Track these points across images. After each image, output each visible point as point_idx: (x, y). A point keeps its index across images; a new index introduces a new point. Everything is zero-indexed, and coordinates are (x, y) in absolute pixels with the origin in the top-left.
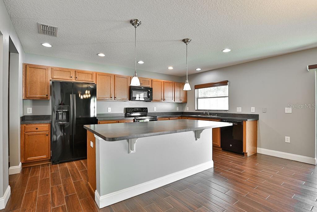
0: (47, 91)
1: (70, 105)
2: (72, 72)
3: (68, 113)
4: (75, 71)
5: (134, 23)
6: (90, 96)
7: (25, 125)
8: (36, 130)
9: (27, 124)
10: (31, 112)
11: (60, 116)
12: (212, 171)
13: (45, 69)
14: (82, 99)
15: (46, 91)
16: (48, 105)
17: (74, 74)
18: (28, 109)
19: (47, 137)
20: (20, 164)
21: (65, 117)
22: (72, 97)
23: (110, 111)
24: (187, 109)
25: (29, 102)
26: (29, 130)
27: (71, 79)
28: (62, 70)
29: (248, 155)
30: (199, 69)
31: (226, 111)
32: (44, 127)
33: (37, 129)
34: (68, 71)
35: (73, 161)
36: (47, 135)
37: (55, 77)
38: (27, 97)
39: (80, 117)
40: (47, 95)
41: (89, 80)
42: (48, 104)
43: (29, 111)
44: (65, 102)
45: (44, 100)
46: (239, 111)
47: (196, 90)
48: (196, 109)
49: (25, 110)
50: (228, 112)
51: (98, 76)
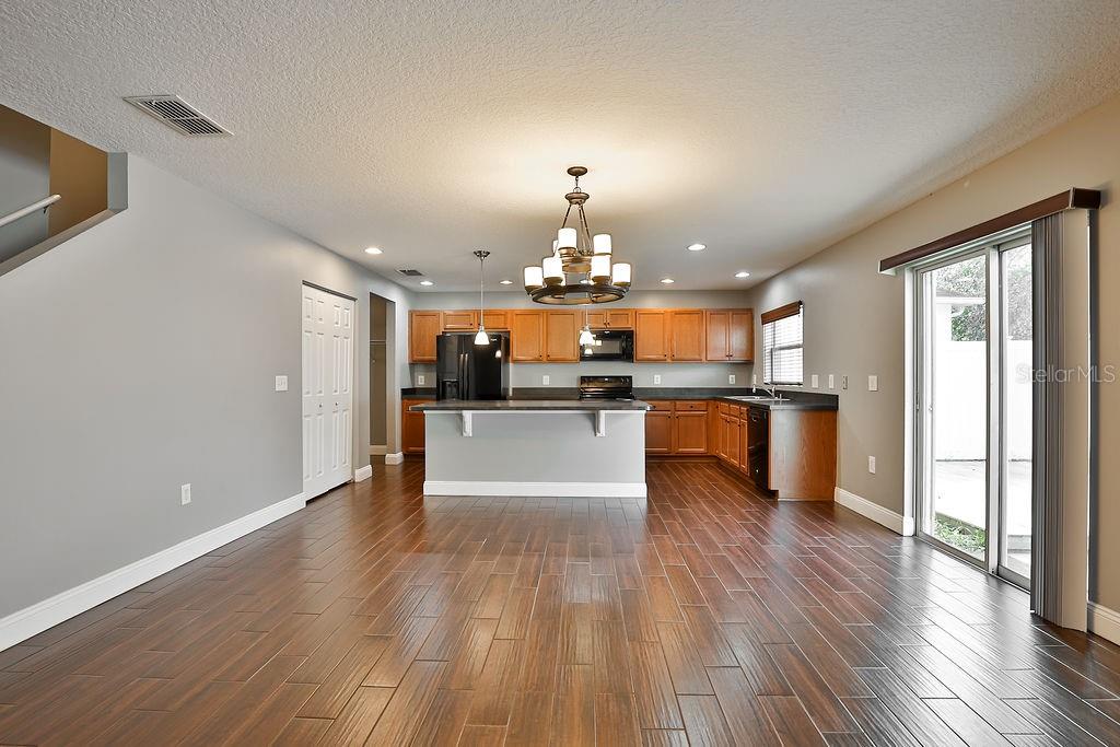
2: (472, 316)
4: (477, 313)
7: (406, 401)
9: (409, 400)
12: (644, 504)
13: (435, 315)
17: (476, 319)
18: (419, 377)
24: (755, 380)
25: (420, 368)
27: (472, 327)
28: (458, 314)
29: (782, 497)
31: (799, 384)
34: (467, 314)
37: (448, 327)
38: (414, 359)
41: (501, 325)
43: (422, 381)
46: (815, 386)
47: (768, 327)
48: (768, 381)
49: (415, 379)
50: (802, 389)
51: (515, 317)
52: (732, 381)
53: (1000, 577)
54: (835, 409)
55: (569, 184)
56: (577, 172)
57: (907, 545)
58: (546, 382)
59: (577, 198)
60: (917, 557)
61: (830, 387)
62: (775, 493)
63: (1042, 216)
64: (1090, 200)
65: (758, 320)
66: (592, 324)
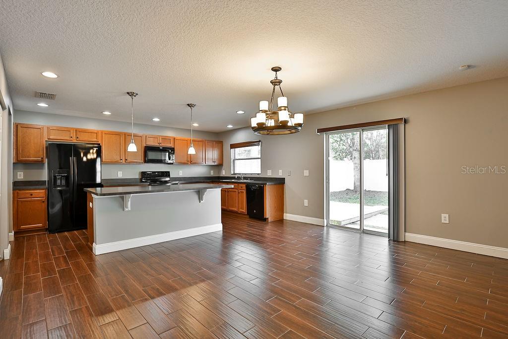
1: (69, 168)
2: (72, 132)
3: (67, 178)
4: (76, 130)
5: (131, 94)
6: (95, 156)
7: (17, 191)
8: (30, 197)
9: (20, 190)
11: (59, 182)
13: (40, 128)
14: (85, 162)
15: (41, 153)
16: (42, 169)
17: (75, 134)
18: (19, 173)
19: (43, 204)
20: (13, 232)
21: (64, 182)
22: (73, 160)
23: (121, 176)
24: (224, 173)
25: (21, 166)
26: (22, 196)
27: (71, 139)
28: (60, 130)
29: (270, 220)
30: (230, 126)
31: (258, 174)
32: (40, 193)
33: (31, 195)
34: (68, 130)
35: (74, 230)
36: (43, 202)
37: (51, 137)
38: (19, 159)
39: (83, 183)
40: (42, 158)
41: (94, 139)
43: (21, 176)
44: (64, 166)
45: (39, 164)
46: (269, 174)
47: (232, 150)
48: (233, 173)
49: (15, 175)
50: (261, 176)
51: (104, 135)
52: (212, 174)
54: (284, 183)
55: (272, 75)
56: (276, 70)
57: (325, 229)
59: (276, 82)
61: (280, 175)
63: (391, 123)
64: (406, 121)
66: (152, 143)
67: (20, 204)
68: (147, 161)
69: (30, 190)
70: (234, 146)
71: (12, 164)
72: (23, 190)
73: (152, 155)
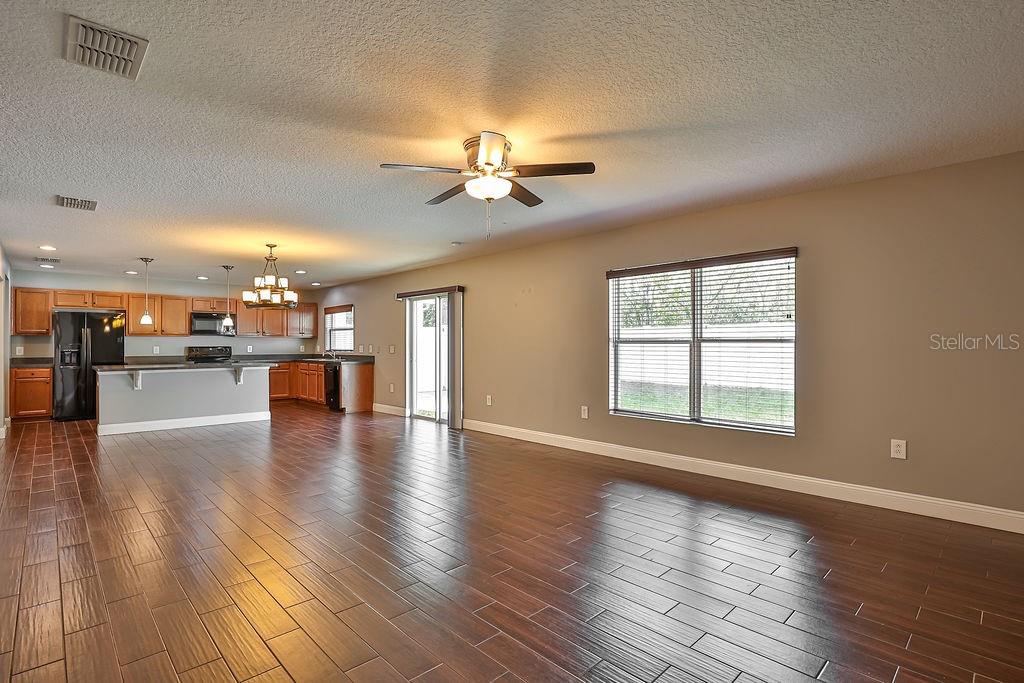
0: (48, 324)
1: (81, 342)
2: (86, 295)
3: (80, 354)
4: (92, 294)
7: (16, 369)
8: (32, 376)
9: (19, 368)
10: (22, 353)
11: (67, 359)
13: (45, 293)
14: (108, 332)
15: (46, 323)
17: (91, 300)
18: (17, 348)
19: (48, 386)
20: (9, 419)
21: (74, 359)
22: (85, 331)
24: (318, 350)
25: (19, 339)
26: (22, 376)
27: (87, 304)
28: (71, 294)
29: (346, 411)
30: (316, 284)
31: (352, 350)
32: (44, 372)
33: (33, 374)
34: (82, 293)
35: (85, 419)
36: (47, 383)
37: (59, 304)
38: (18, 332)
40: (47, 329)
41: (116, 305)
42: (48, 342)
43: (20, 352)
45: (43, 336)
46: (361, 351)
47: (328, 316)
48: (328, 349)
49: (13, 350)
50: (353, 353)
51: (131, 299)
52: (302, 349)
53: (440, 422)
54: (373, 363)
56: (271, 246)
57: (408, 420)
58: (157, 351)
60: (412, 424)
61: (370, 352)
62: (343, 410)
63: (450, 291)
64: (462, 289)
65: (322, 312)
66: (200, 307)
67: (18, 384)
68: (193, 332)
69: (30, 368)
70: (330, 311)
71: (9, 338)
72: (23, 368)
73: (199, 325)
